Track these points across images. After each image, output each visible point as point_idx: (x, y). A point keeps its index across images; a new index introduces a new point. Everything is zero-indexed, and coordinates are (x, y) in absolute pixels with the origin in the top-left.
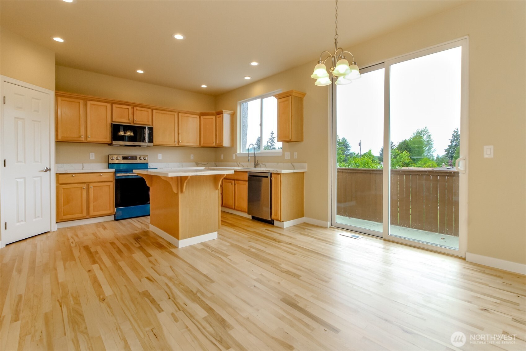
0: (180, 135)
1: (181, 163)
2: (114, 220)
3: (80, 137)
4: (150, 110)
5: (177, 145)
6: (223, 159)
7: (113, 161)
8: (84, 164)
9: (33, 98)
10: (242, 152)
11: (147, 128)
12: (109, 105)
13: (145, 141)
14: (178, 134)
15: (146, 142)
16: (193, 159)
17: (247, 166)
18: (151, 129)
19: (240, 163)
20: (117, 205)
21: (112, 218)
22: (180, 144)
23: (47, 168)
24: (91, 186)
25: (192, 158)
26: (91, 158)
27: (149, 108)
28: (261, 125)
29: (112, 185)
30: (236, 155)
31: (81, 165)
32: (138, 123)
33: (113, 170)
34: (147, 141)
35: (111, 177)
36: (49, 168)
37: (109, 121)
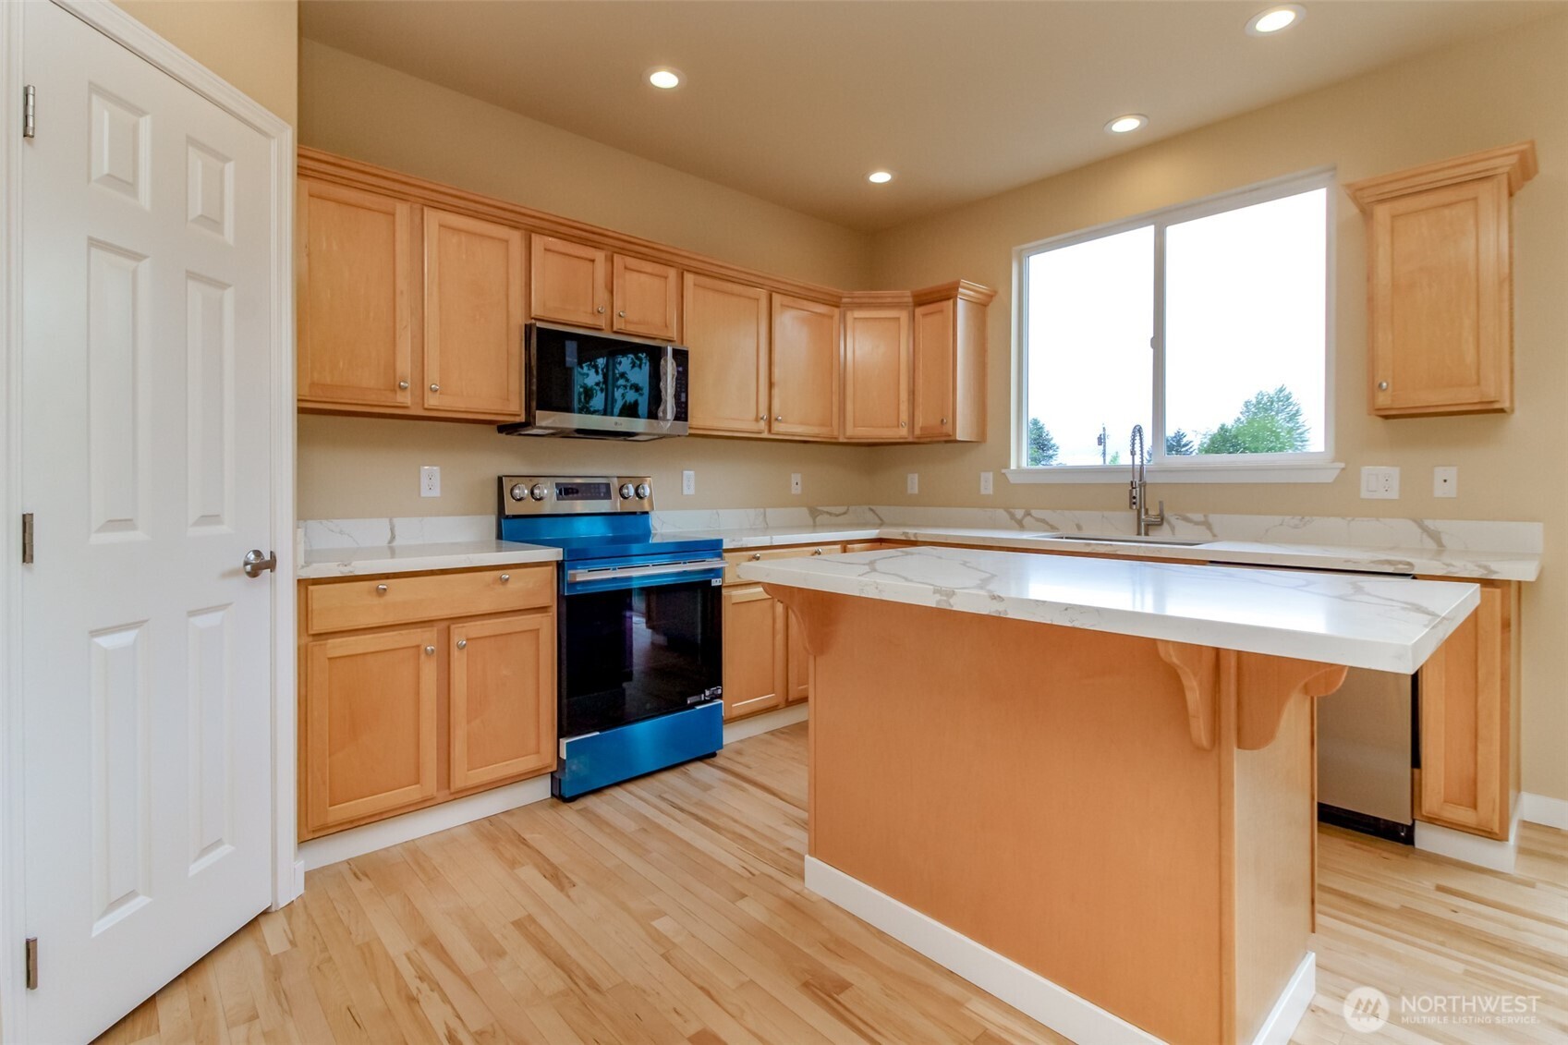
0: (776, 391)
1: (762, 510)
2: (550, 796)
3: (394, 391)
4: (672, 273)
5: (765, 435)
6: (916, 491)
7: (520, 503)
8: (395, 520)
9: (192, 141)
10: (1025, 463)
11: (670, 350)
12: (516, 238)
13: (661, 414)
14: (771, 385)
15: (664, 419)
16: (799, 492)
17: (1079, 527)
18: (681, 357)
19: (1028, 514)
20: (566, 727)
21: (542, 789)
22: (777, 427)
23: (258, 553)
24: (459, 636)
25: (796, 490)
26: (425, 493)
27: (668, 264)
28: (1158, 342)
29: (547, 626)
30: (1001, 479)
31: (385, 522)
32: (631, 328)
33: (554, 554)
34: (670, 415)
35: (542, 589)
36: (267, 557)
37: (519, 320)
